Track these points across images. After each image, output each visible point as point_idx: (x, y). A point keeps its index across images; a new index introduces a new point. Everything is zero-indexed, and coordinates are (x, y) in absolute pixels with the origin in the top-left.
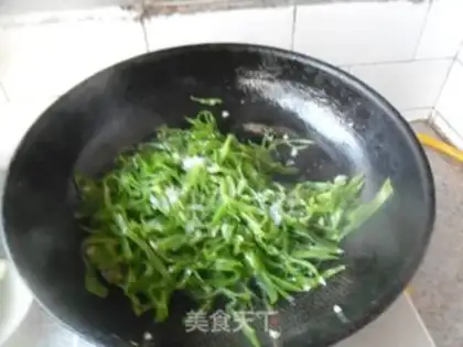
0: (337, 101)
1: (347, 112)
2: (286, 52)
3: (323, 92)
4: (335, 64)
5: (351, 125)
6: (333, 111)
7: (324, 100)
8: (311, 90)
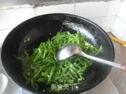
0: (86, 27)
1: (89, 30)
2: (72, 15)
3: (82, 25)
4: (86, 18)
6: (85, 29)
7: (83, 27)
8: (79, 25)
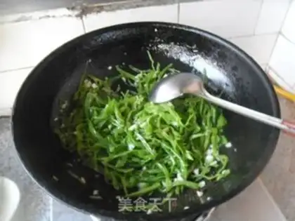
5: (215, 64)
6: (202, 56)
